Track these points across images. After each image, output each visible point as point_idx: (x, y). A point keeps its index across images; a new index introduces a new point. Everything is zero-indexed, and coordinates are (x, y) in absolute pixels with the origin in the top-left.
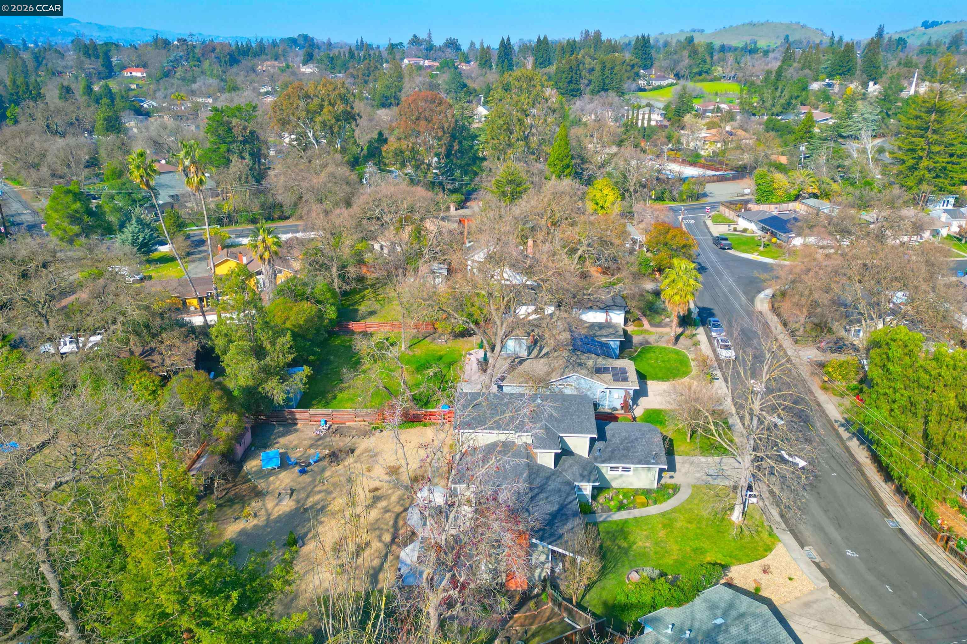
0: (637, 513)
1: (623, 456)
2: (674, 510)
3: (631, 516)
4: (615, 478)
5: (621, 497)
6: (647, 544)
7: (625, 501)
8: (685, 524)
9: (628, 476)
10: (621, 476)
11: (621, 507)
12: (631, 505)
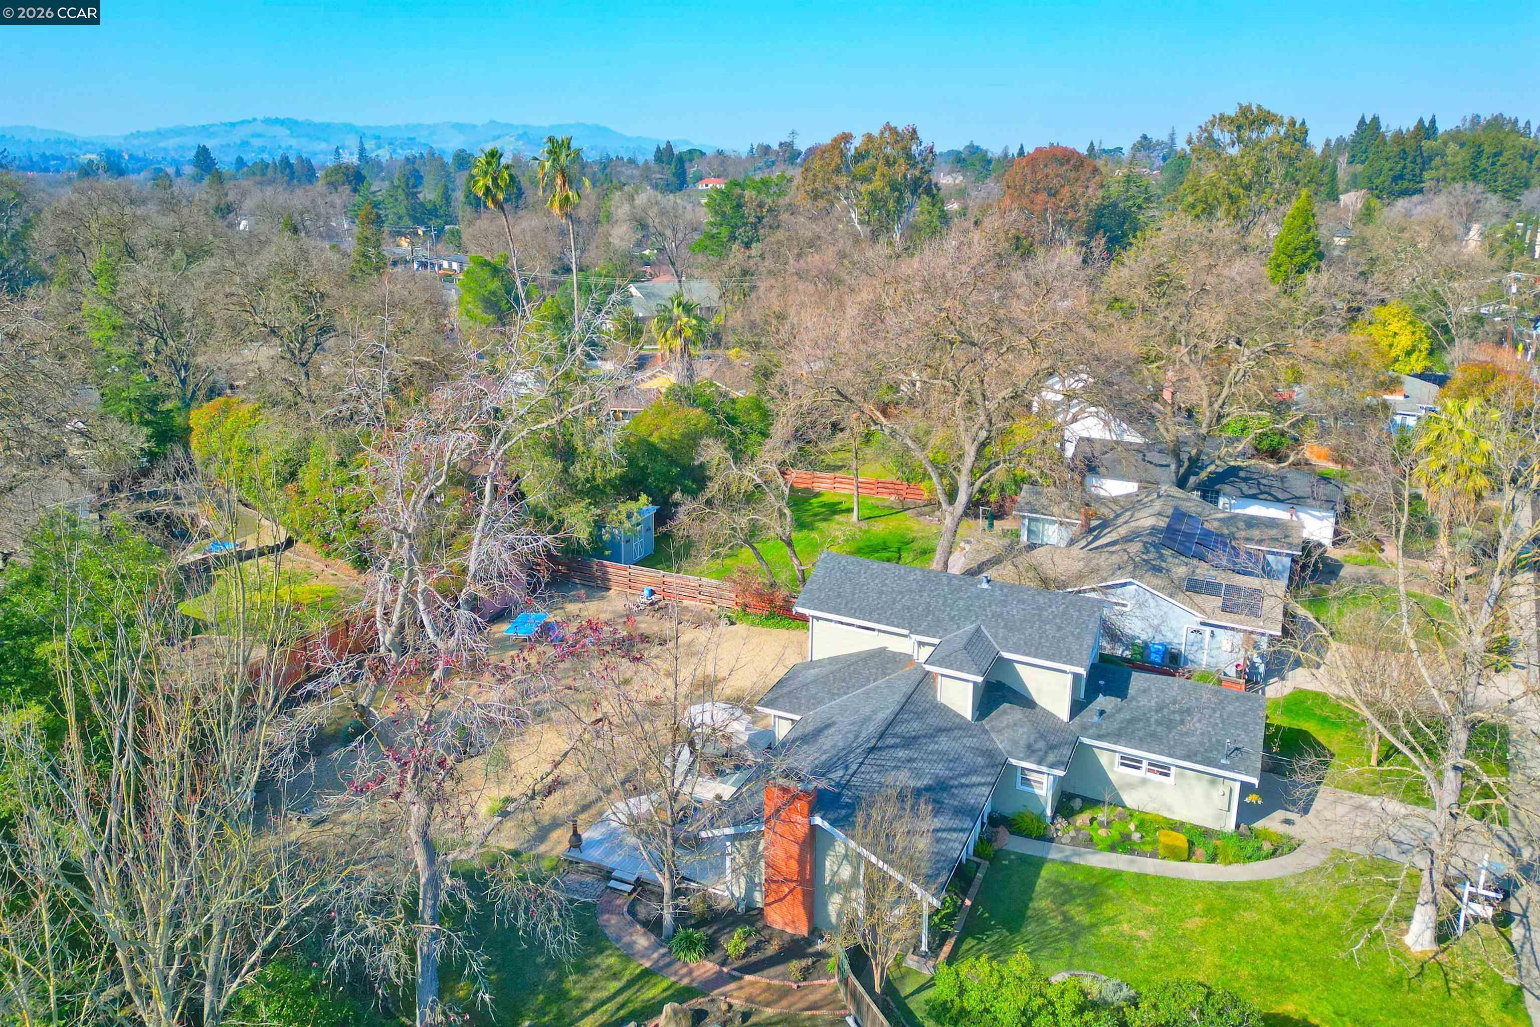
0: (1150, 866)
1: (1153, 735)
2: (1255, 886)
3: (1134, 869)
4: (1131, 786)
5: (1132, 827)
6: (1142, 933)
7: (1136, 836)
8: (1268, 920)
9: (1161, 785)
10: (1144, 782)
11: (1122, 844)
12: (1148, 848)
